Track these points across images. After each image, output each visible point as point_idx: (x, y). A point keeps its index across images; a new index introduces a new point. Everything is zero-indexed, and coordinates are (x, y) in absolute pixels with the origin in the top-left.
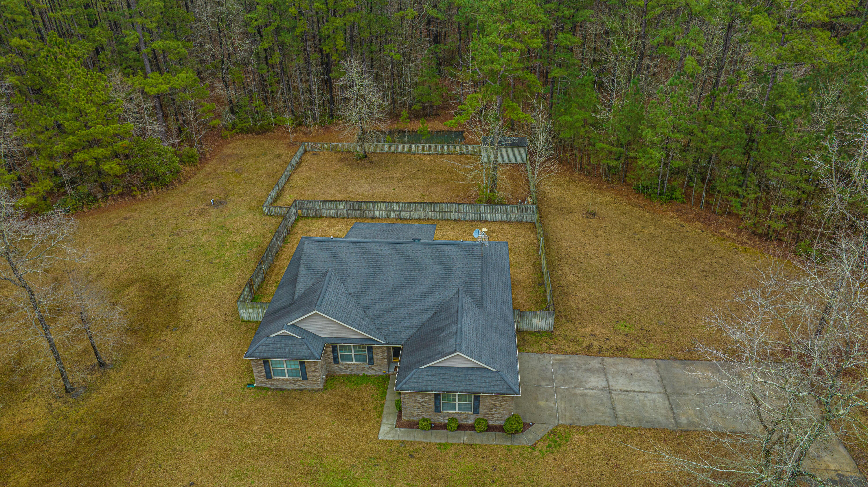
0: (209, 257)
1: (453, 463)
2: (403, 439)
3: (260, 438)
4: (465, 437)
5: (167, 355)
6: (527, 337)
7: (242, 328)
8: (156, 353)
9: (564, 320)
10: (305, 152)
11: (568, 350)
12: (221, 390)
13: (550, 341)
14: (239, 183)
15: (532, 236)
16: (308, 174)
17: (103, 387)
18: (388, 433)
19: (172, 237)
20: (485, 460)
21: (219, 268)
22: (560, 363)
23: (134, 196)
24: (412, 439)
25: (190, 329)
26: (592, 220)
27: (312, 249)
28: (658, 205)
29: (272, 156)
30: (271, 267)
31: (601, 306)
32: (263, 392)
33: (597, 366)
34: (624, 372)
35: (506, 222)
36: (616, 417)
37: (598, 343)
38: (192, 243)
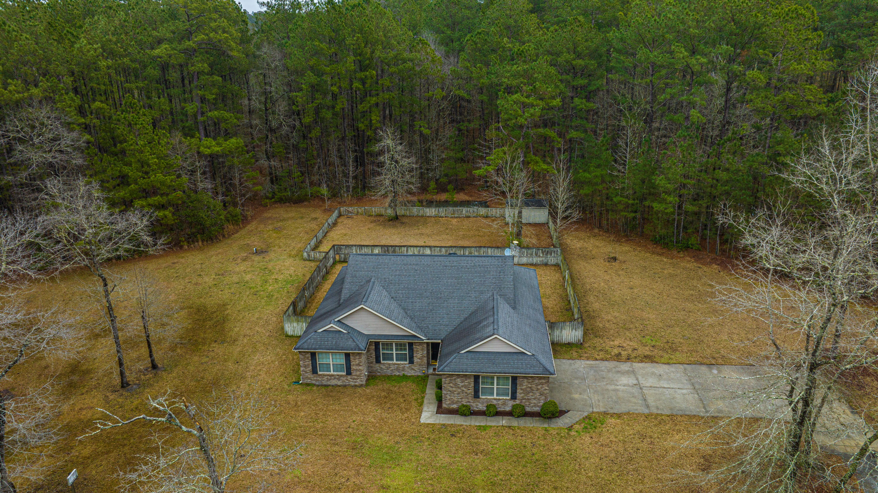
0: (252, 290)
1: (493, 440)
2: (444, 422)
3: (306, 422)
4: (504, 421)
5: (215, 361)
6: (558, 348)
7: (286, 342)
8: (205, 360)
9: (592, 336)
10: (340, 215)
11: (598, 357)
12: (268, 386)
13: (580, 351)
14: (280, 238)
15: (558, 275)
16: (343, 231)
17: (155, 384)
18: (429, 418)
19: (217, 277)
20: (524, 438)
21: (263, 298)
22: (591, 367)
23: (181, 247)
24: (452, 422)
25: (236, 343)
26: (613, 264)
27: (357, 261)
28: (675, 253)
29: (309, 219)
30: (312, 296)
31: (627, 326)
32: (309, 388)
33: (627, 369)
34: (653, 374)
35: (532, 265)
36: (648, 406)
37: (626, 352)
38: (237, 280)
